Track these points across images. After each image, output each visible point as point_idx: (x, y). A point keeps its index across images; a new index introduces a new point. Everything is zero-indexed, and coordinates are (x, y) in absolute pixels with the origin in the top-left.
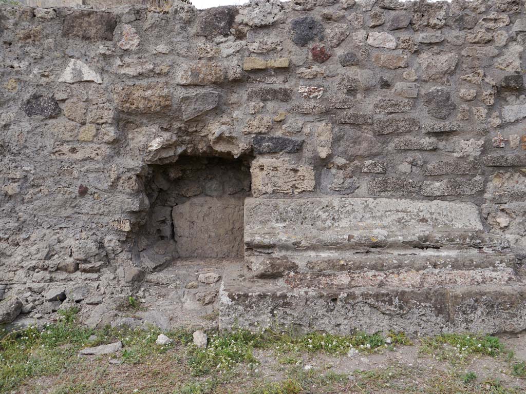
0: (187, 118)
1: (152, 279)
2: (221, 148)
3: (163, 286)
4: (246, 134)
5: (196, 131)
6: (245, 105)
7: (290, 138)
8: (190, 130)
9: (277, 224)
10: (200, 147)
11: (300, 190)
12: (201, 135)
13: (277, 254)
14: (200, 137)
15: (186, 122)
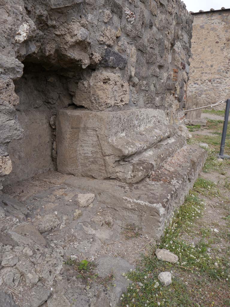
0: (55, 5)
1: (44, 227)
2: (75, 54)
3: (56, 229)
4: (101, 44)
5: (54, 27)
6: (101, 11)
7: (122, 55)
8: (50, 23)
9: (122, 134)
10: (48, 48)
11: (123, 103)
12: (56, 33)
13: (136, 160)
14: (54, 35)
15: (52, 9)
